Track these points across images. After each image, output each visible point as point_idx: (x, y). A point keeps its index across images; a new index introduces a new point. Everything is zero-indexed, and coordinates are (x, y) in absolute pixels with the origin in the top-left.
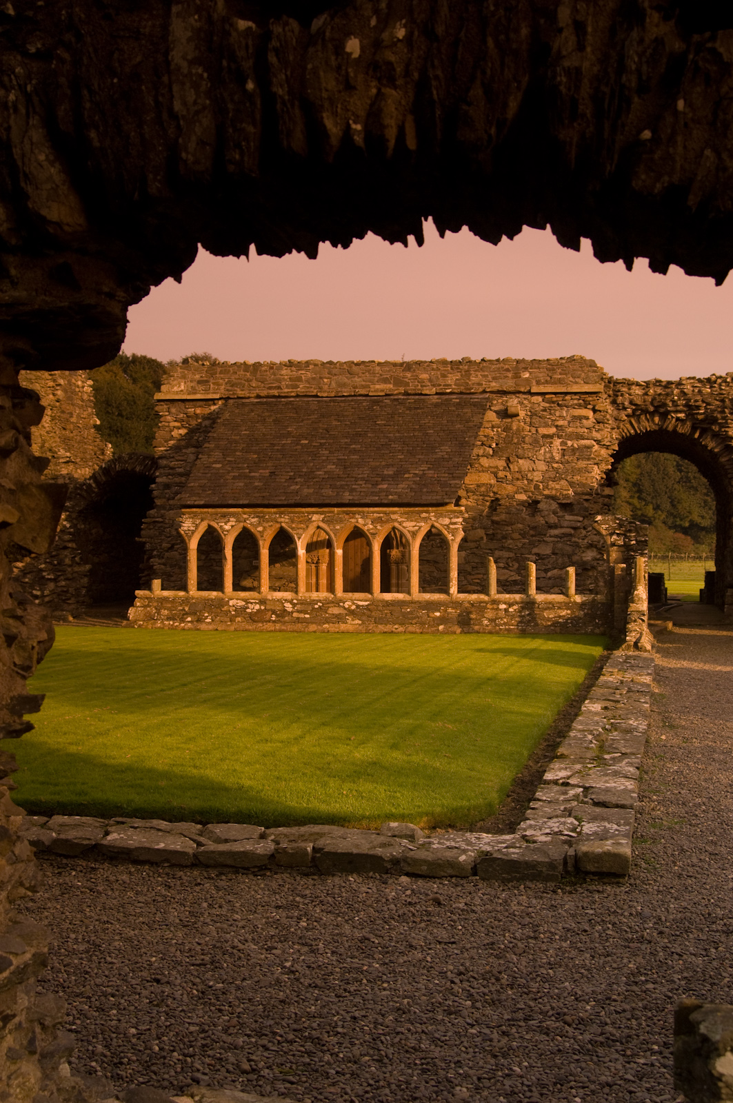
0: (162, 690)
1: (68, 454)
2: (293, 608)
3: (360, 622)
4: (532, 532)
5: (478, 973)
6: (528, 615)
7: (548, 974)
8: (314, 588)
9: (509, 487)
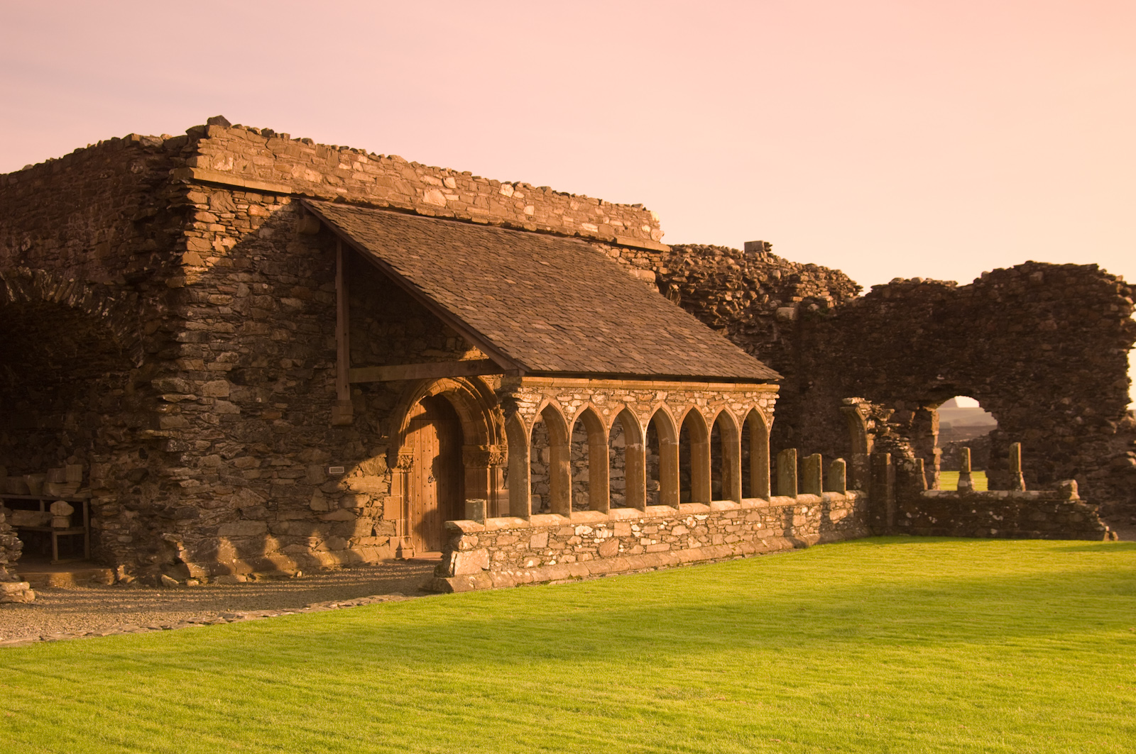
2: (640, 531)
3: (700, 545)
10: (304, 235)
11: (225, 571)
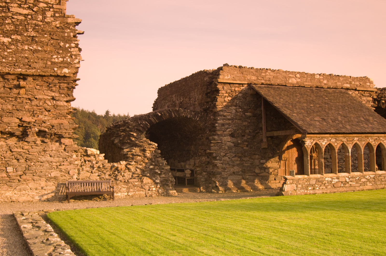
2: (349, 180)
3: (372, 184)
10: (251, 95)
11: (230, 189)
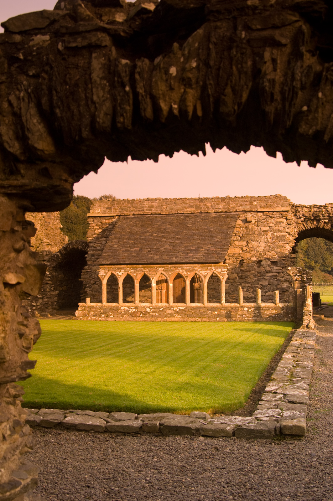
0: (91, 349)
1: (48, 241)
2: (151, 310)
3: (181, 317)
4: (259, 275)
5: (235, 483)
6: (258, 313)
7: (268, 483)
8: (160, 301)
9: (248, 254)
